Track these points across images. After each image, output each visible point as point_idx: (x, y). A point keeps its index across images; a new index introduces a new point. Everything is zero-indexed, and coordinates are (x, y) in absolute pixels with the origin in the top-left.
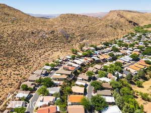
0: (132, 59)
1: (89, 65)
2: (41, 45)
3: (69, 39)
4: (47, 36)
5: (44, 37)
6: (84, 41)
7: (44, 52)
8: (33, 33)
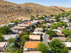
0: (69, 21)
1: (42, 23)
2: (10, 12)
3: (30, 12)
4: (16, 9)
5: (13, 9)
6: (39, 14)
7: (12, 16)
8: (6, 6)
